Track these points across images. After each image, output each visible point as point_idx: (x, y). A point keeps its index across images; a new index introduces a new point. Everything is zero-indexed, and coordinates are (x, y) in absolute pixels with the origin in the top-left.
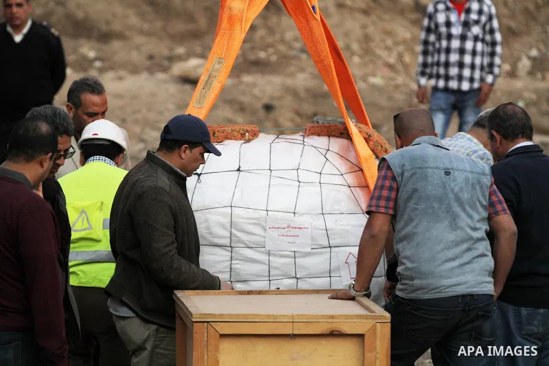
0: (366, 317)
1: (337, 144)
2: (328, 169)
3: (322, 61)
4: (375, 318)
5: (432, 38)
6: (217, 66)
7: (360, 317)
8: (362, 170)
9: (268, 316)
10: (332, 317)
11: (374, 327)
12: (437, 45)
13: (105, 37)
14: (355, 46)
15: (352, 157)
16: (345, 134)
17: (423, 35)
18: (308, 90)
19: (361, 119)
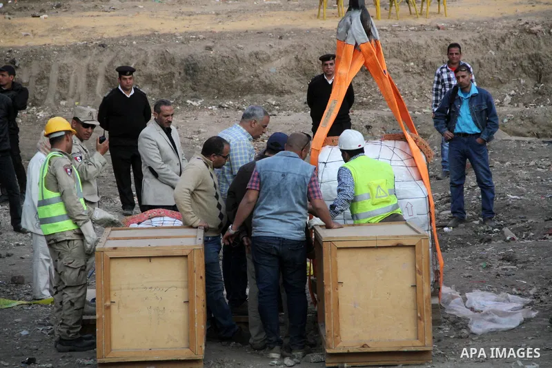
0: (416, 236)
1: (399, 144)
2: (395, 157)
3: (390, 100)
4: (420, 236)
5: (440, 87)
6: (333, 105)
7: (412, 236)
8: (413, 157)
9: (363, 237)
10: (398, 237)
11: (421, 241)
12: (443, 91)
13: (281, 93)
14: (415, 93)
15: (408, 151)
16: (403, 138)
17: (435, 86)
18: (389, 117)
19: (412, 131)
